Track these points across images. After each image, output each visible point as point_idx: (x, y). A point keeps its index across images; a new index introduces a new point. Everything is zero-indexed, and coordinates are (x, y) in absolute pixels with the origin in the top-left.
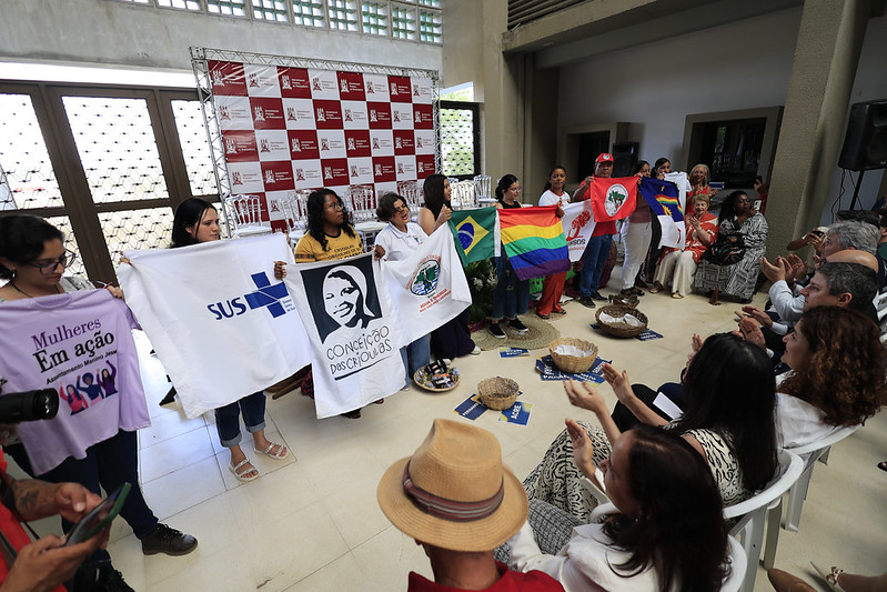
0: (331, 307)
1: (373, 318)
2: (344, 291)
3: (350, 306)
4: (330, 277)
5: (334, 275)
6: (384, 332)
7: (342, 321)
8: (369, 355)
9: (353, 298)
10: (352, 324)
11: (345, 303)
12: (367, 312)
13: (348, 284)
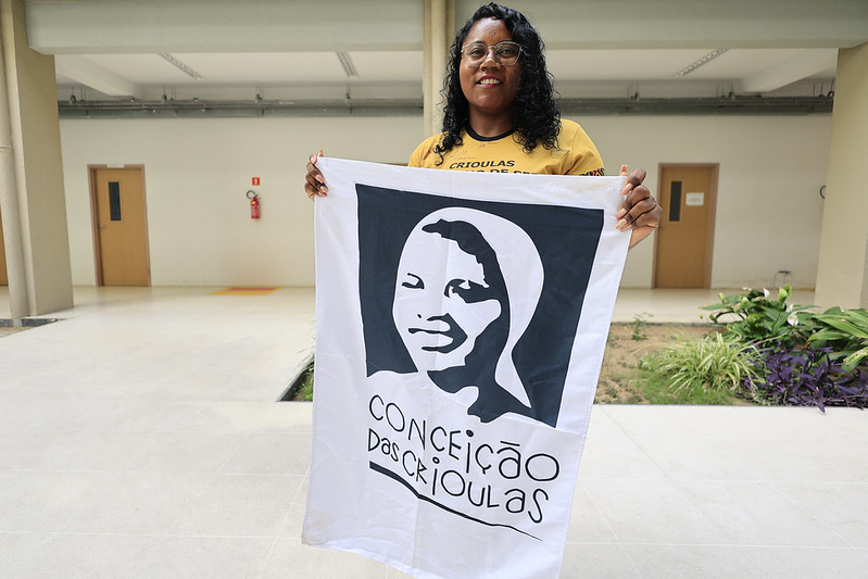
0: (407, 310)
1: (520, 409)
2: (455, 284)
3: (458, 335)
4: (428, 229)
5: (445, 229)
6: (542, 468)
7: (424, 361)
8: (467, 488)
9: (476, 318)
10: (447, 380)
11: (447, 318)
12: (507, 376)
13: (473, 271)
